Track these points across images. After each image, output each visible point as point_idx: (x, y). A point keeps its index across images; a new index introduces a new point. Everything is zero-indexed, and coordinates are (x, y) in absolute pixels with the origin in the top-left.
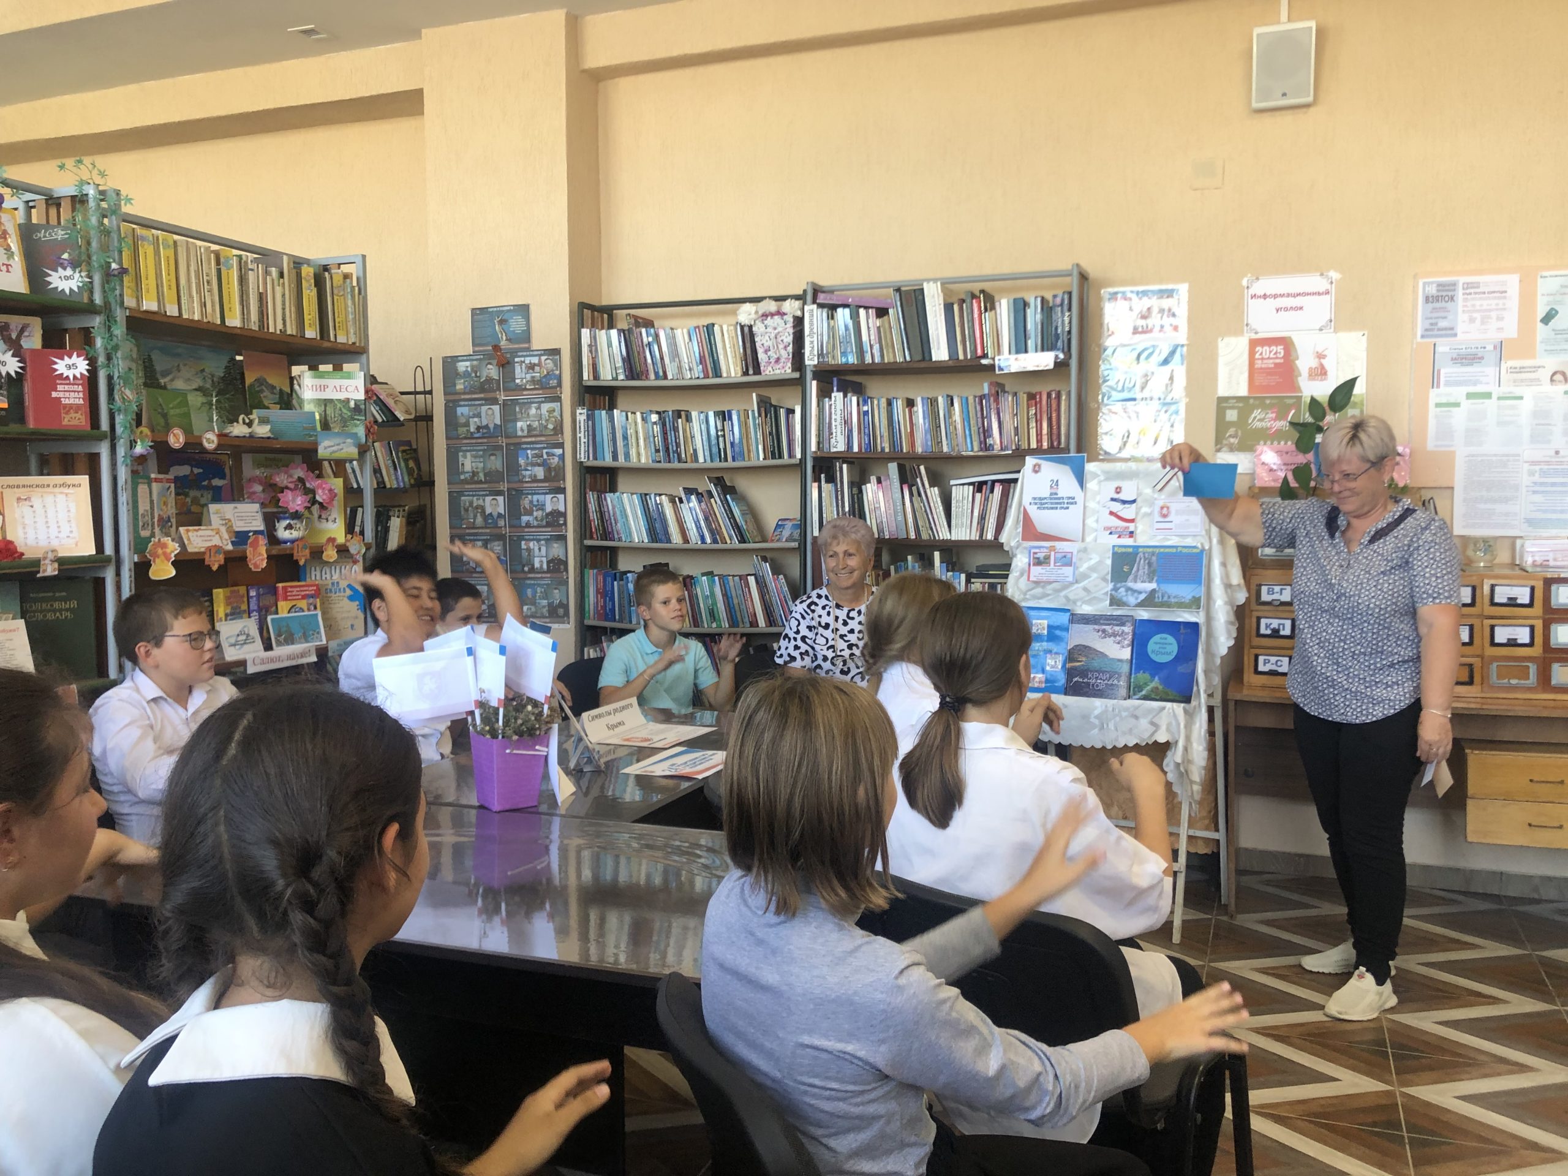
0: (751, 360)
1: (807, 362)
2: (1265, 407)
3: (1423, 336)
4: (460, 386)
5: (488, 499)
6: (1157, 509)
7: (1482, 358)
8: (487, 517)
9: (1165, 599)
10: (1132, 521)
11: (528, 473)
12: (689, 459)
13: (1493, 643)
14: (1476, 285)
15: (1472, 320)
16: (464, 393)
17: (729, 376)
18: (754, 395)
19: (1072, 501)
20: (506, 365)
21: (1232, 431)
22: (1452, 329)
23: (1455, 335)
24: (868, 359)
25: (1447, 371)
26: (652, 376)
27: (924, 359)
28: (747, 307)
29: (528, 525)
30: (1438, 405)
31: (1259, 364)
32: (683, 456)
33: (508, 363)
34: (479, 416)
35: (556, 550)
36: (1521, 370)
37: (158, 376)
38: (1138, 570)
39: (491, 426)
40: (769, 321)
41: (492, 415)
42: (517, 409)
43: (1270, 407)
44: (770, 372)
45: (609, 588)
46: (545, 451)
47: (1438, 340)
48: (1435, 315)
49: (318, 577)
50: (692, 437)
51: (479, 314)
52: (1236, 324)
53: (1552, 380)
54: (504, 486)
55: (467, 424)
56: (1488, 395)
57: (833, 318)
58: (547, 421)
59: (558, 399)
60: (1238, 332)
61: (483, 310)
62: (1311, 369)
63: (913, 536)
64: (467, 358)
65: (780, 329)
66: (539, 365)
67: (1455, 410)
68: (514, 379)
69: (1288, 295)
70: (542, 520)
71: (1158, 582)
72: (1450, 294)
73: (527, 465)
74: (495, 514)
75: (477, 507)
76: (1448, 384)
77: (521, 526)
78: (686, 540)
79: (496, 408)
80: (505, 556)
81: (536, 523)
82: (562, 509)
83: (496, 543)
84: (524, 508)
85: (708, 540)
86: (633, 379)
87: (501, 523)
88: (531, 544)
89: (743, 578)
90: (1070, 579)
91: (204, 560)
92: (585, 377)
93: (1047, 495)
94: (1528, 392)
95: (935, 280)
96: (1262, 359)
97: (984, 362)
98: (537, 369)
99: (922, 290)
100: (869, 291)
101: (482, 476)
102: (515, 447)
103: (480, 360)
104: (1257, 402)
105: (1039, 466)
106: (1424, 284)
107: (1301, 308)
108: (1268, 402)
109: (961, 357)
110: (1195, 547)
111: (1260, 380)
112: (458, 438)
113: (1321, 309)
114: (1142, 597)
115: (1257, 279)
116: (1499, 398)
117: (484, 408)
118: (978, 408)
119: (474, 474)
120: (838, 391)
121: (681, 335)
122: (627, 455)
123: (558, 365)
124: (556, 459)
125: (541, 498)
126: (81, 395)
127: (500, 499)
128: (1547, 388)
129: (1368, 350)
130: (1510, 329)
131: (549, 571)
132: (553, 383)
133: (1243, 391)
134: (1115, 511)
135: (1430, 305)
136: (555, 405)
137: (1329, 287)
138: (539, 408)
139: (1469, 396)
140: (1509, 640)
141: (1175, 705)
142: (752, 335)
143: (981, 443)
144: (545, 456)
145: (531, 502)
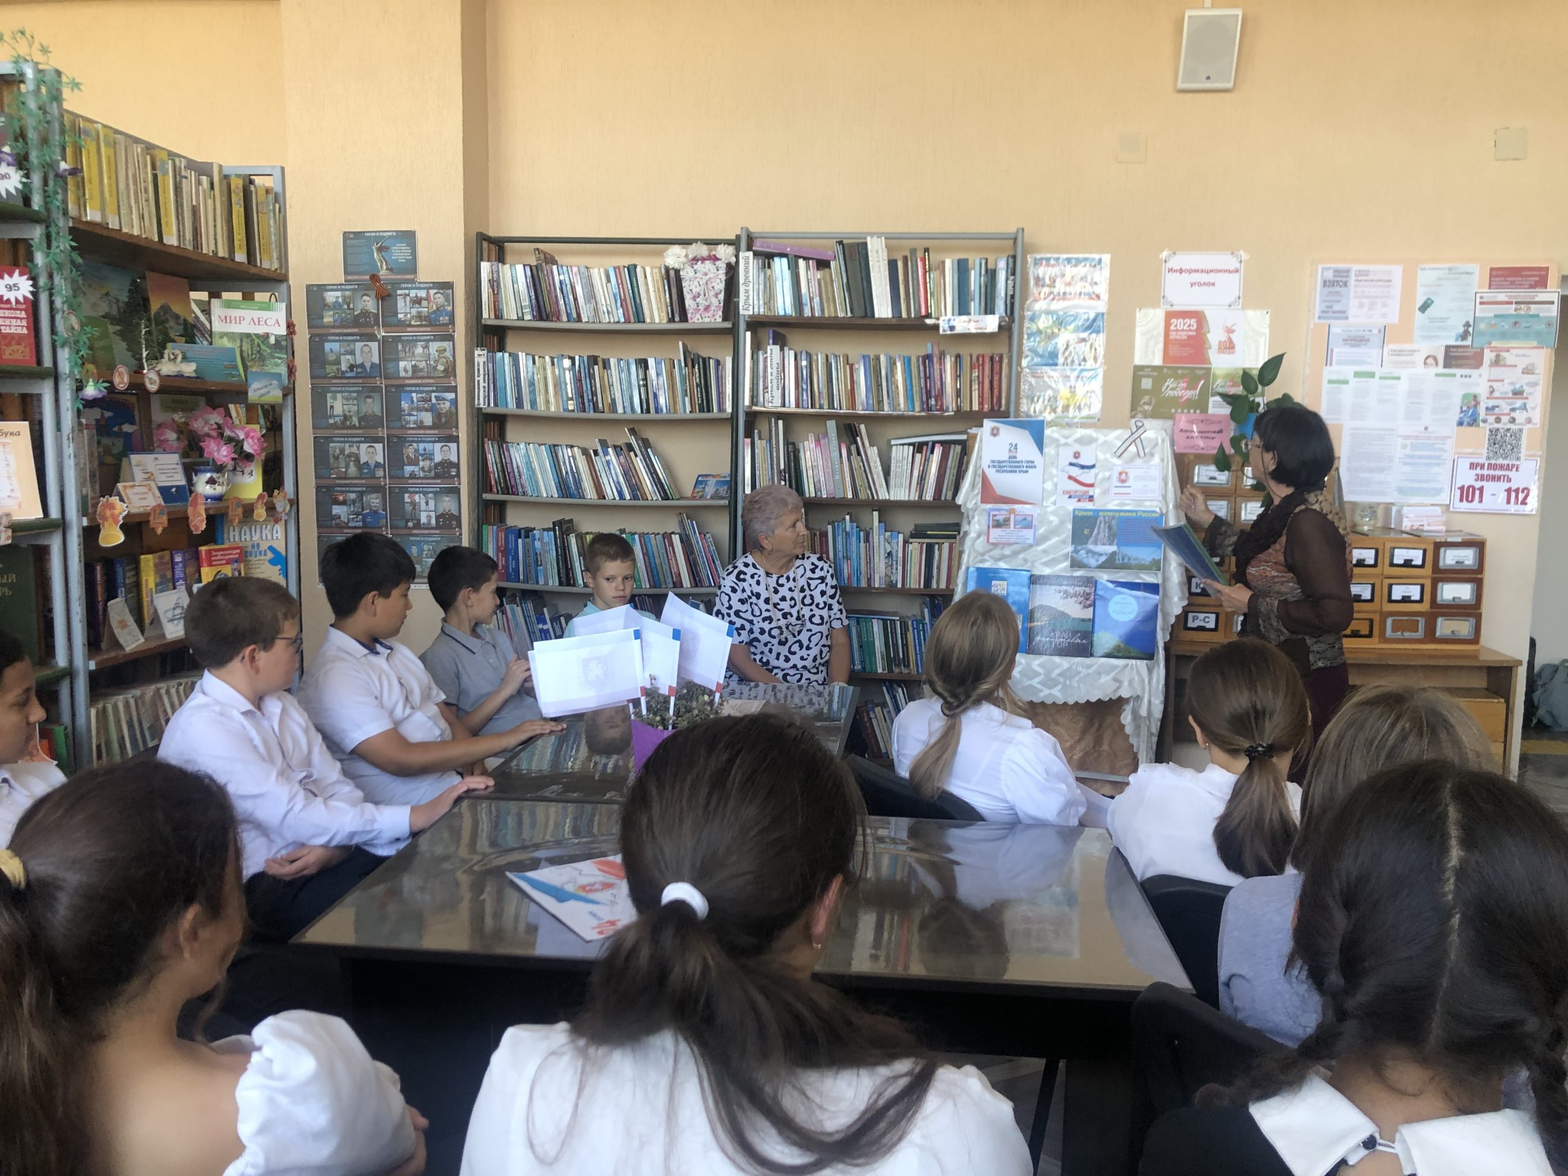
0: (679, 308)
1: (742, 312)
2: (1177, 377)
3: (1319, 318)
4: (328, 318)
5: (364, 446)
6: (1115, 475)
7: (1368, 340)
8: (360, 467)
9: (1126, 560)
10: (1092, 485)
11: (412, 418)
12: (606, 409)
13: (1390, 601)
14: (1366, 273)
15: (1361, 306)
16: (334, 327)
17: (653, 322)
18: (680, 343)
19: (1031, 465)
20: (386, 296)
21: (1146, 399)
22: (1344, 312)
23: (1347, 318)
24: (807, 312)
25: (1340, 351)
26: (565, 318)
27: (866, 316)
28: (676, 249)
29: (413, 476)
30: (1330, 382)
31: (1173, 336)
32: (600, 405)
33: (389, 295)
34: (352, 353)
35: (447, 504)
36: (1399, 353)
38: (1098, 533)
39: (368, 365)
40: (699, 266)
41: (369, 353)
42: (400, 347)
43: (1182, 377)
44: (696, 319)
45: (511, 545)
46: (433, 395)
47: (1333, 322)
48: (1331, 298)
49: (237, 539)
50: (611, 385)
51: (353, 241)
52: (1154, 297)
53: (1425, 363)
54: (383, 433)
55: (337, 362)
56: (1372, 375)
57: (769, 267)
58: (436, 361)
59: (450, 338)
60: (1155, 305)
61: (358, 235)
62: (1220, 342)
63: (850, 496)
64: (337, 287)
65: (711, 275)
66: (427, 299)
67: (1344, 386)
68: (396, 314)
69: (1202, 271)
70: (430, 471)
71: (1118, 545)
72: (1344, 279)
73: (412, 409)
74: (372, 464)
75: (349, 456)
76: (1339, 363)
77: (403, 477)
78: (601, 495)
79: (374, 346)
80: (385, 510)
81: (422, 474)
82: (454, 459)
83: (373, 496)
84: (408, 457)
85: (628, 497)
86: (541, 319)
87: (380, 473)
88: (417, 498)
89: (667, 536)
90: (1031, 541)
91: (149, 522)
92: (485, 315)
93: (1006, 458)
94: (1404, 373)
95: (879, 235)
96: (1177, 330)
97: (928, 321)
98: (424, 303)
99: (866, 244)
100: (808, 241)
101: (355, 421)
102: (397, 390)
103: (354, 290)
104: (1170, 372)
105: (998, 429)
106: (1323, 269)
107: (1213, 284)
108: (1180, 372)
109: (904, 315)
110: (1154, 512)
111: (1174, 351)
112: (325, 377)
113: (1230, 286)
114: (1103, 559)
115: (1174, 253)
116: (1381, 378)
117: (359, 344)
118: (921, 368)
119: (346, 418)
120: (774, 344)
121: (597, 275)
122: (533, 403)
123: (450, 299)
124: (448, 404)
125: (429, 446)
126: (24, 323)
127: (379, 447)
128: (1420, 370)
129: (1271, 326)
130: (1392, 314)
131: (438, 527)
132: (444, 319)
133: (1158, 361)
134: (1074, 475)
135: (1327, 290)
136: (447, 345)
137: (1238, 265)
138: (426, 347)
139: (1357, 374)
140: (1404, 597)
141: (1139, 662)
142: (679, 280)
143: (922, 403)
144: (434, 400)
145: (417, 451)
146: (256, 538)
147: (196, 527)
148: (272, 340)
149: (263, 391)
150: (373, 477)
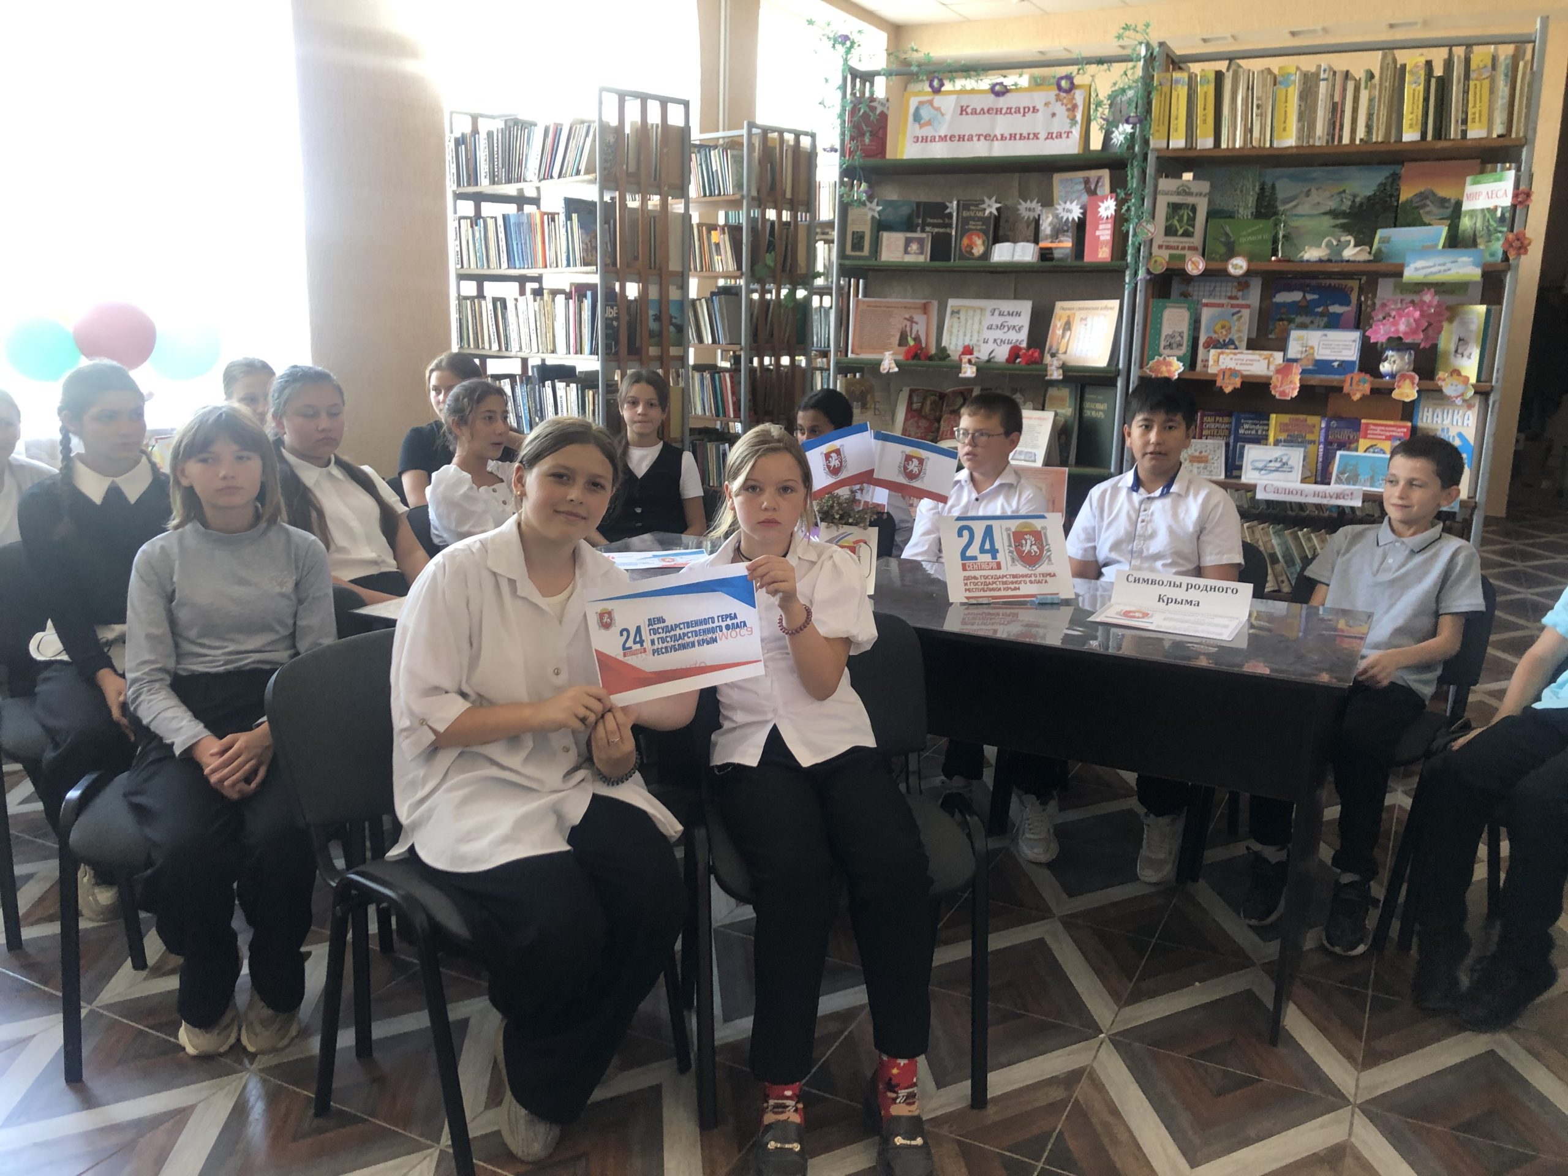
37: (1278, 204)
49: (1429, 420)
91: (1215, 382)
126: (1109, 232)
146: (1447, 422)
147: (1283, 393)
148: (1499, 214)
149: (1433, 270)
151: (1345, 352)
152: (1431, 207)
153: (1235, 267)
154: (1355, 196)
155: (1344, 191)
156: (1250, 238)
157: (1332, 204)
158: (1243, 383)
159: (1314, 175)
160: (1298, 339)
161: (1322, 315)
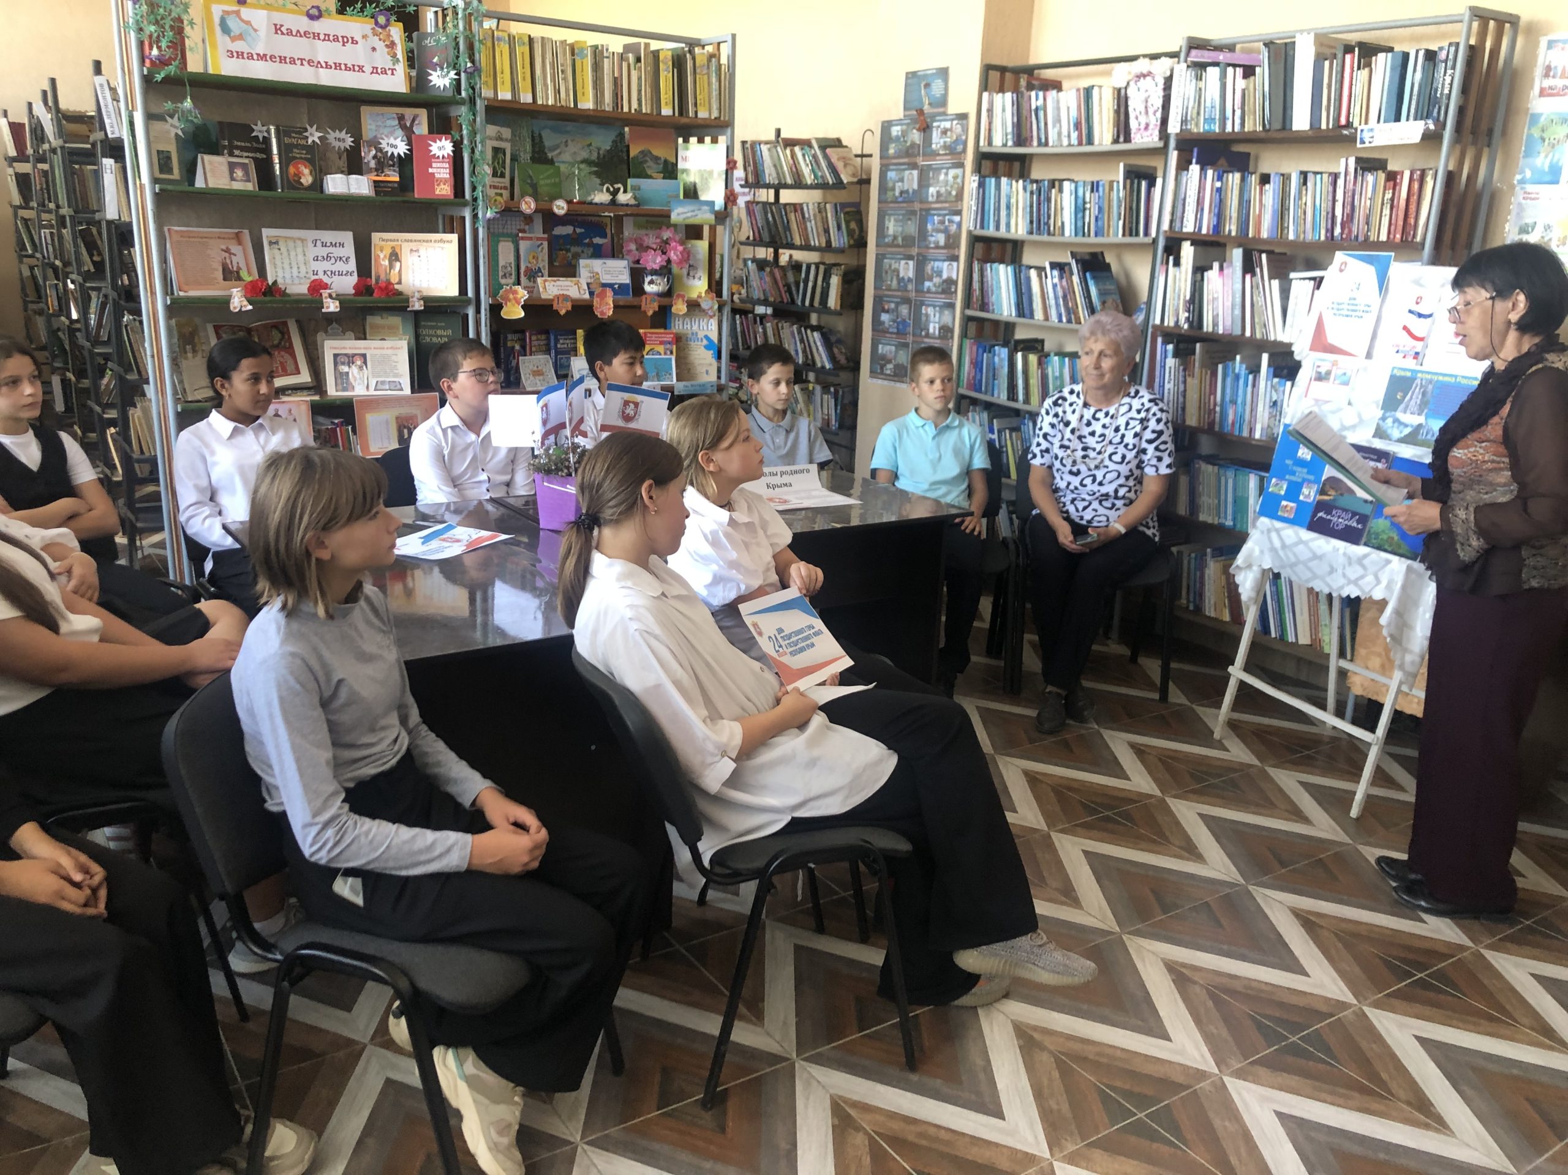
0: (1123, 130)
1: (1171, 130)
5: (903, 262)
8: (900, 280)
10: (1421, 339)
11: (933, 239)
12: (1056, 232)
16: (894, 158)
17: (1100, 144)
18: (1122, 165)
19: (1367, 308)
20: (926, 129)
24: (1229, 127)
26: (1035, 143)
27: (1284, 128)
28: (1123, 67)
29: (929, 290)
32: (1052, 228)
33: (928, 127)
34: (902, 180)
35: (947, 318)
37: (547, 151)
38: (1411, 398)
39: (911, 191)
40: (1141, 83)
41: (912, 180)
42: (931, 175)
44: (1138, 140)
45: (979, 359)
46: (947, 217)
49: (681, 328)
50: (1062, 209)
51: (911, 79)
54: (914, 251)
55: (893, 189)
57: (1201, 79)
58: (952, 187)
59: (963, 165)
61: (914, 74)
63: (1248, 333)
64: (899, 122)
65: (1151, 92)
66: (951, 130)
68: (931, 144)
70: (939, 287)
71: (1427, 416)
73: (933, 230)
74: (906, 278)
75: (894, 270)
77: (923, 292)
78: (1046, 318)
80: (910, 319)
81: (934, 289)
82: (954, 277)
83: (905, 306)
84: (927, 273)
85: (1064, 319)
86: (1020, 146)
87: (910, 287)
88: (929, 310)
91: (553, 306)
92: (982, 143)
93: (1346, 300)
95: (1308, 32)
97: (1347, 132)
98: (949, 133)
99: (1294, 43)
101: (900, 239)
102: (925, 215)
103: (908, 124)
105: (1345, 264)
109: (1324, 126)
112: (887, 202)
114: (1407, 431)
117: (907, 172)
118: (1330, 188)
119: (895, 238)
120: (1197, 163)
121: (1064, 99)
122: (1008, 225)
123: (965, 130)
124: (955, 227)
125: (940, 264)
126: (450, 171)
127: (911, 263)
131: (939, 337)
132: (960, 148)
134: (1408, 325)
136: (959, 171)
138: (946, 174)
142: (1126, 100)
144: (947, 223)
145: (933, 268)
146: (695, 328)
147: (602, 313)
148: (715, 174)
149: (689, 215)
150: (906, 290)
151: (620, 277)
152: (650, 163)
153: (558, 207)
154: (599, 149)
155: (590, 145)
156: (548, 181)
157: (584, 154)
158: (573, 306)
159: (568, 129)
160: (586, 266)
161: (588, 245)
